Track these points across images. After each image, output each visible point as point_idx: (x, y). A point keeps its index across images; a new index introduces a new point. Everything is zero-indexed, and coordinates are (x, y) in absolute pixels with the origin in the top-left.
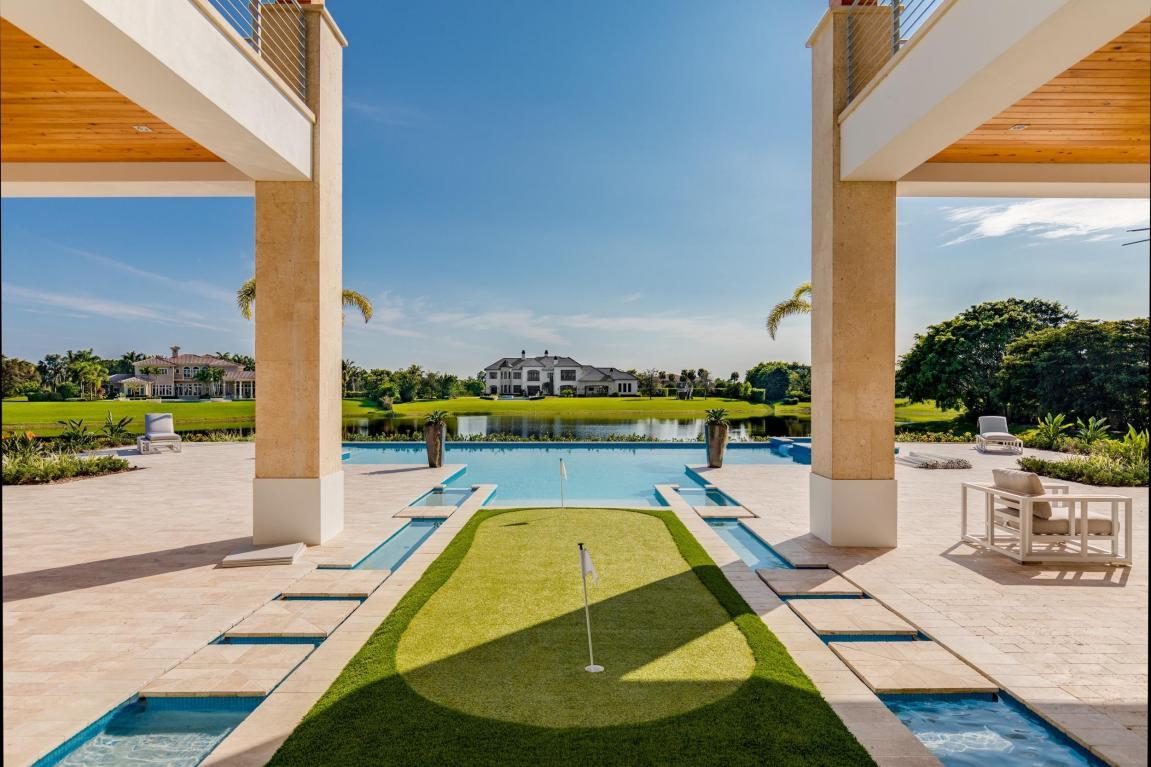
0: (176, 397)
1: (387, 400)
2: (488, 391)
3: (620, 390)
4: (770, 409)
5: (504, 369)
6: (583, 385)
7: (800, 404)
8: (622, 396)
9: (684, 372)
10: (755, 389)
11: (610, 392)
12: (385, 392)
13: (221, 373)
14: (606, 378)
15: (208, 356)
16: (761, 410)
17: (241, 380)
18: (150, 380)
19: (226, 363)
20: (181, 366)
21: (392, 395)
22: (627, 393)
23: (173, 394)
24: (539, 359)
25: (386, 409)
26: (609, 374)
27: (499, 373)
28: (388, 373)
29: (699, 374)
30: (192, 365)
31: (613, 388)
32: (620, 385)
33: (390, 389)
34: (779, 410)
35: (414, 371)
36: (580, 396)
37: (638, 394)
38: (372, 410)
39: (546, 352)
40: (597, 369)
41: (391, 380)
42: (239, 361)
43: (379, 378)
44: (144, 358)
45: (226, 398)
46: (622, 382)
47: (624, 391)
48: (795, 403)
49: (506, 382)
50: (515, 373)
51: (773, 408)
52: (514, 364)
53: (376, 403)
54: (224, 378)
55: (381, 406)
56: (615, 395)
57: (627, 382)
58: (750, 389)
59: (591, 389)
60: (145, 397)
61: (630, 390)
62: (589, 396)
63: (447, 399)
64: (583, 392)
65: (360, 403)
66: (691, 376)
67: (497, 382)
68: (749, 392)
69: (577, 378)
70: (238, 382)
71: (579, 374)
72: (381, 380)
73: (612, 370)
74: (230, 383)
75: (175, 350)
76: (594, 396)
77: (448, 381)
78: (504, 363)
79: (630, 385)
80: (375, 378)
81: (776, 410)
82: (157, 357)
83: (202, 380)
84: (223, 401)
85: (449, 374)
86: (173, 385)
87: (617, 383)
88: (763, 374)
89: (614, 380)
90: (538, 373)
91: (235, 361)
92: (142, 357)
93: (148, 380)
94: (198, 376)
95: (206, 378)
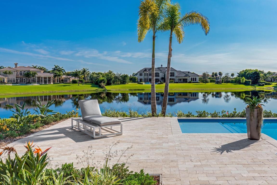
0: (17, 83)
1: (102, 84)
2: (139, 81)
3: (192, 80)
4: (254, 88)
5: (145, 72)
6: (178, 78)
7: (265, 86)
8: (193, 83)
9: (213, 73)
10: (246, 80)
11: (188, 81)
12: (101, 81)
13: (35, 74)
14: (186, 75)
15: (29, 67)
16: (250, 88)
17: (43, 76)
18: (7, 76)
19: (37, 70)
20: (19, 71)
21: (104, 82)
22: (195, 81)
23: (15, 82)
24: (159, 68)
25: (102, 88)
26: (187, 74)
27: (143, 73)
28: (101, 74)
29: (219, 74)
30: (23, 71)
31: (189, 79)
32: (192, 78)
33: (103, 80)
34: (258, 88)
35: (110, 72)
36: (176, 83)
37: (199, 82)
38: (97, 88)
39: (162, 65)
40: (183, 72)
41: (103, 76)
42: (41, 69)
43: (98, 75)
44: (3, 68)
45: (37, 84)
46: (193, 77)
47: (194, 80)
48: (263, 85)
49: (146, 77)
50: (150, 74)
51: (255, 87)
52: (149, 70)
53: (98, 86)
54: (36, 75)
55: (100, 86)
56: (190, 82)
57: (195, 77)
58: (244, 80)
59: (180, 80)
60: (5, 83)
61: (196, 80)
62: (179, 83)
63: (125, 84)
64: (177, 81)
65: (91, 86)
66: (216, 75)
67: (142, 77)
68: (244, 81)
69: (175, 75)
70: (42, 77)
71: (176, 74)
72: (99, 76)
73: (189, 72)
74: (39, 78)
75: (16, 65)
76: (181, 82)
77: (125, 77)
78: (145, 70)
79: (196, 78)
80: (96, 75)
81: (257, 88)
82: (9, 67)
83: (27, 76)
84: (36, 85)
85: (125, 74)
86: (15, 78)
87: (191, 77)
88: (248, 74)
89: (190, 76)
90: (158, 73)
91: (40, 69)
92: (2, 68)
93: (6, 76)
94: (26, 74)
95: (29, 75)
